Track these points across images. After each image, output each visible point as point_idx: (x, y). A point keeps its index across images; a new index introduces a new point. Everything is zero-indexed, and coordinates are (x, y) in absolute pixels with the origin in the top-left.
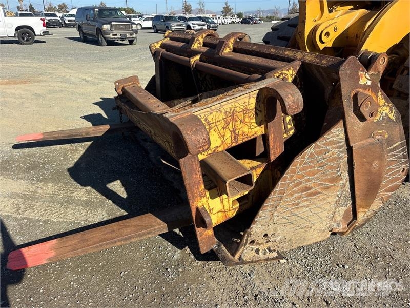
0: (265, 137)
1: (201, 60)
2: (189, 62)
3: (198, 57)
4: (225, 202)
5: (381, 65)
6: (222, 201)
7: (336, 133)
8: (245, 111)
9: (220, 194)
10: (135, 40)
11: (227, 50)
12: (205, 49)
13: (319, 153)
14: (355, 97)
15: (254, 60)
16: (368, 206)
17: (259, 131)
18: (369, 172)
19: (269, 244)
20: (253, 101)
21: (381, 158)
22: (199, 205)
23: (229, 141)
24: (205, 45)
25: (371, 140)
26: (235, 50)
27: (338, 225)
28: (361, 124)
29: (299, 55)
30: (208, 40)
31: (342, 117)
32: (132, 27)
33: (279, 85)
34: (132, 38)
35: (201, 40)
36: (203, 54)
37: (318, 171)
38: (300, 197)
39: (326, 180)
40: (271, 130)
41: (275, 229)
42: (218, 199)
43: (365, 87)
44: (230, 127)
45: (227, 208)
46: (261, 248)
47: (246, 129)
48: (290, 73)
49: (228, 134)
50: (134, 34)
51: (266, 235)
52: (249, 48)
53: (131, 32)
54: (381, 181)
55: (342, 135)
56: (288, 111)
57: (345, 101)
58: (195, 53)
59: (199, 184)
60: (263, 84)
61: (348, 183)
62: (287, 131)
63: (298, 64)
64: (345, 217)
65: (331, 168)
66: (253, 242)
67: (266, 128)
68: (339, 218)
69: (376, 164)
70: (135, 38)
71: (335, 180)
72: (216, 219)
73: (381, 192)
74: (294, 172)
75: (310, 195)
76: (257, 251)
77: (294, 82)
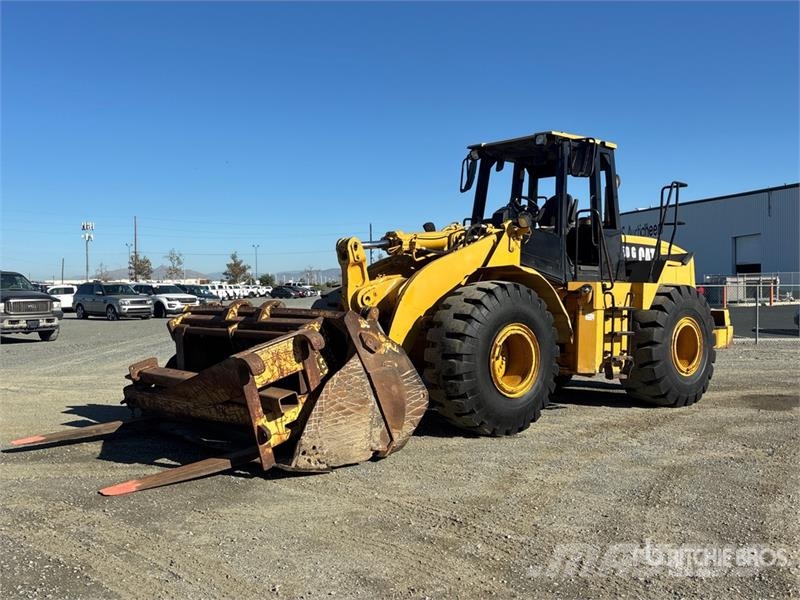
0: (304, 372)
1: (239, 328)
2: (228, 331)
3: (236, 326)
4: (279, 425)
5: (375, 313)
6: (276, 423)
7: (354, 363)
8: (286, 352)
9: (275, 418)
10: (57, 330)
11: (265, 317)
12: (242, 318)
13: (345, 379)
14: (360, 336)
15: (289, 321)
16: (400, 427)
17: (299, 367)
18: (390, 395)
19: (318, 456)
20: (291, 347)
21: (397, 383)
22: (260, 424)
23: (277, 374)
24: (240, 314)
25: (383, 368)
26: (272, 316)
27: (378, 445)
28: (372, 355)
29: (322, 313)
30: (243, 310)
31: (357, 351)
32: (52, 306)
33: (307, 332)
34: (51, 326)
35: (236, 311)
36: (240, 323)
37: (347, 394)
38: (337, 415)
39: (355, 402)
40: (308, 366)
41: (322, 443)
42: (273, 422)
43: (366, 329)
44: (277, 363)
45: (281, 431)
46: (312, 459)
47: (288, 366)
48: (316, 326)
49: (276, 370)
50: (56, 319)
51: (314, 448)
52: (285, 312)
53: (51, 317)
54: (404, 405)
55: (360, 364)
56: (315, 347)
57: (354, 339)
58: (232, 323)
59: (258, 407)
60: (296, 333)
61: (376, 405)
62: (322, 370)
63: (321, 319)
64: (383, 438)
65: (358, 391)
66: (304, 453)
67: (303, 364)
68: (377, 439)
69: (394, 388)
70: (57, 327)
71: (365, 401)
72: (274, 441)
73: (408, 414)
74: (327, 392)
75: (345, 414)
76: (309, 461)
77: (321, 331)
